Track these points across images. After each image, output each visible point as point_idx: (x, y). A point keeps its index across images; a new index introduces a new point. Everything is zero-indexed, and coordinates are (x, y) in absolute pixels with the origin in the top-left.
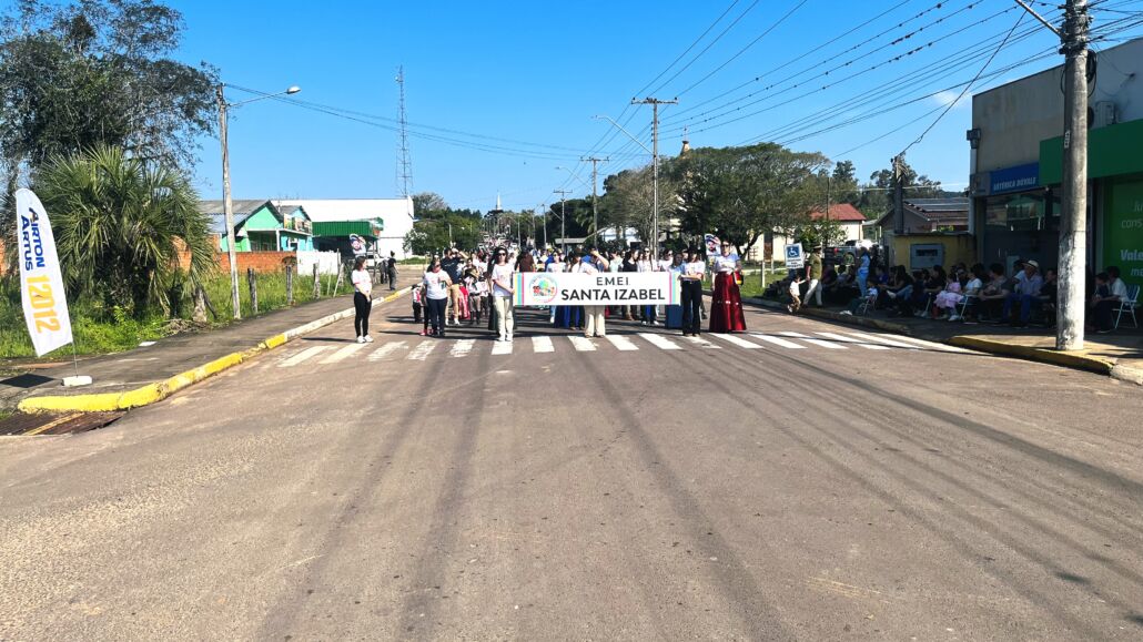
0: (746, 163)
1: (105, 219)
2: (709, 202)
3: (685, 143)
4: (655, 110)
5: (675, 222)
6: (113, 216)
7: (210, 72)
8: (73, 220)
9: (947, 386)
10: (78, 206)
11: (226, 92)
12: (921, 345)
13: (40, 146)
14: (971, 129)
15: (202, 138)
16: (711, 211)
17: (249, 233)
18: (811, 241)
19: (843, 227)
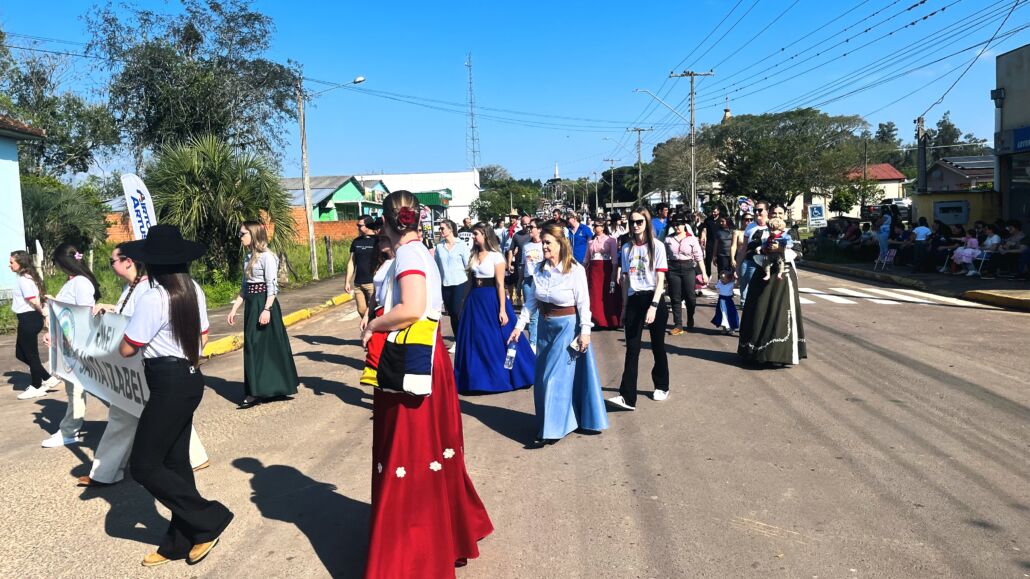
0: (784, 128)
1: (204, 196)
2: (748, 166)
3: (726, 111)
4: (692, 82)
5: (716, 185)
6: (211, 194)
7: (295, 67)
8: (179, 199)
9: (942, 340)
10: (183, 186)
11: (305, 85)
12: (933, 300)
13: (160, 136)
14: (995, 88)
15: (291, 125)
16: (750, 175)
17: (336, 205)
18: (847, 200)
19: (880, 186)
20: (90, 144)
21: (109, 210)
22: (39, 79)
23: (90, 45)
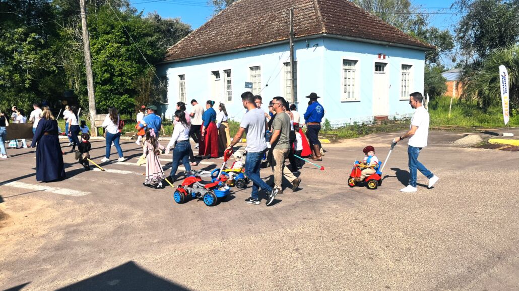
20: (440, 50)
21: (445, 80)
22: (421, 22)
23: (453, 4)
